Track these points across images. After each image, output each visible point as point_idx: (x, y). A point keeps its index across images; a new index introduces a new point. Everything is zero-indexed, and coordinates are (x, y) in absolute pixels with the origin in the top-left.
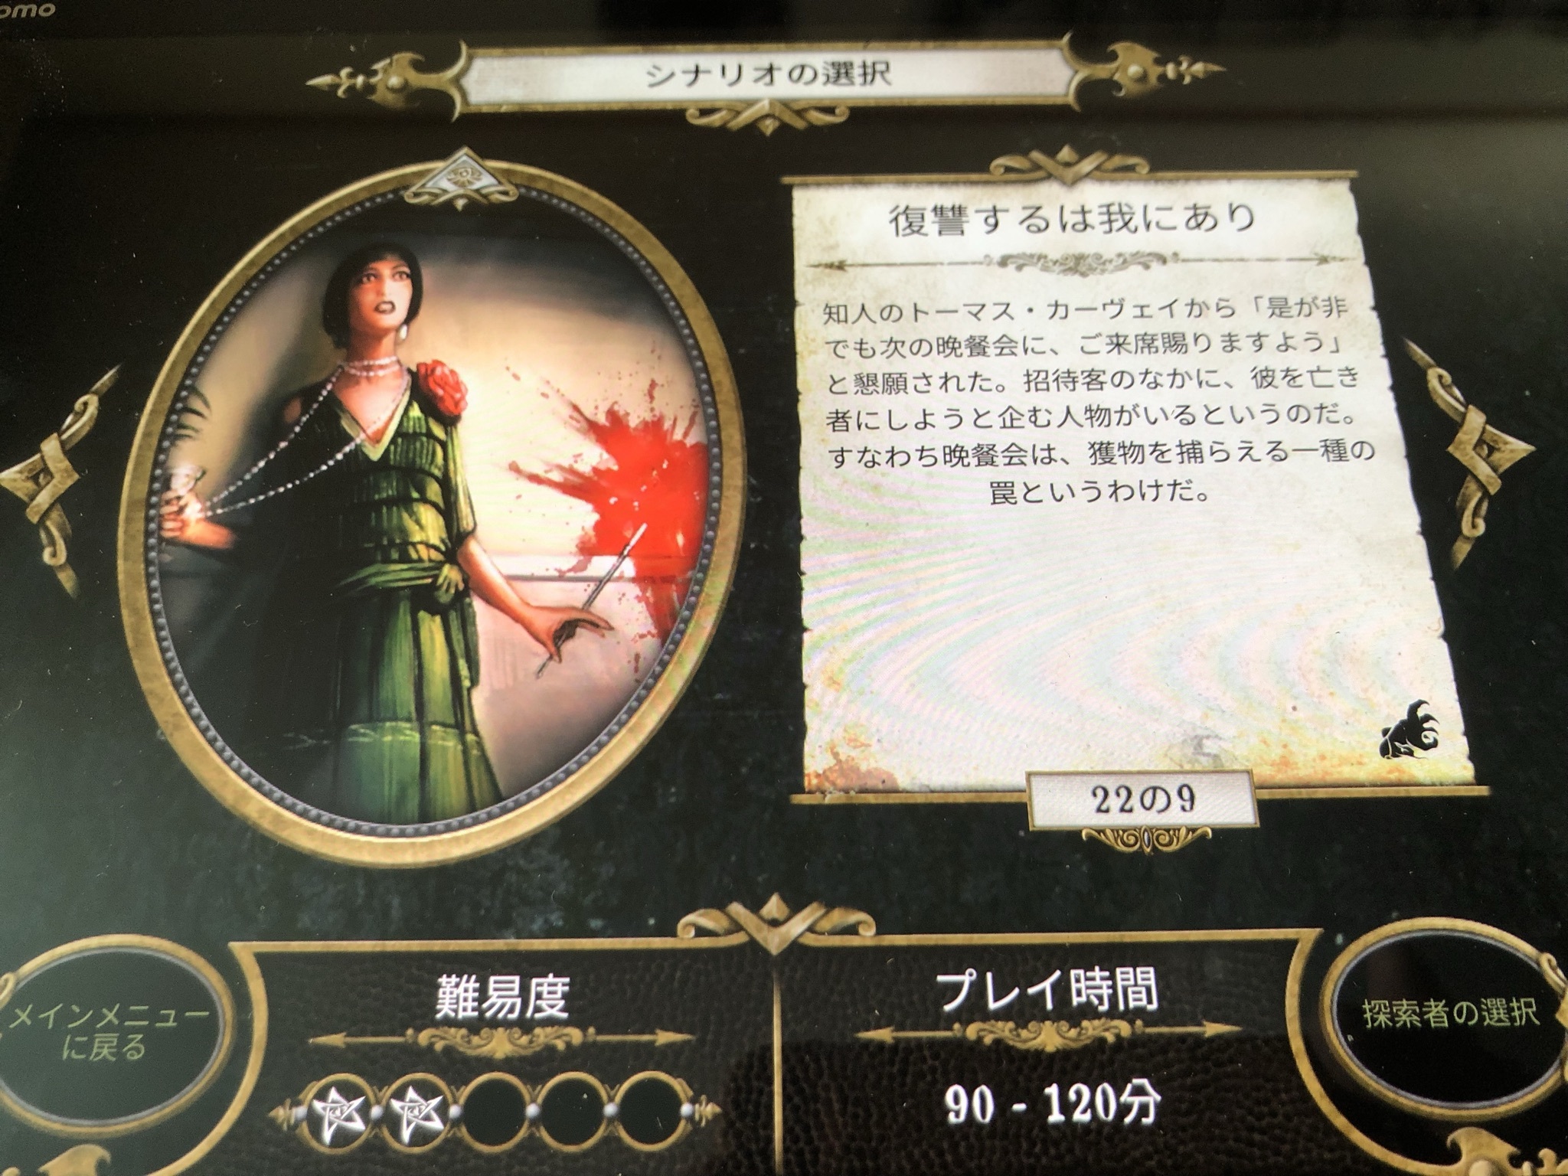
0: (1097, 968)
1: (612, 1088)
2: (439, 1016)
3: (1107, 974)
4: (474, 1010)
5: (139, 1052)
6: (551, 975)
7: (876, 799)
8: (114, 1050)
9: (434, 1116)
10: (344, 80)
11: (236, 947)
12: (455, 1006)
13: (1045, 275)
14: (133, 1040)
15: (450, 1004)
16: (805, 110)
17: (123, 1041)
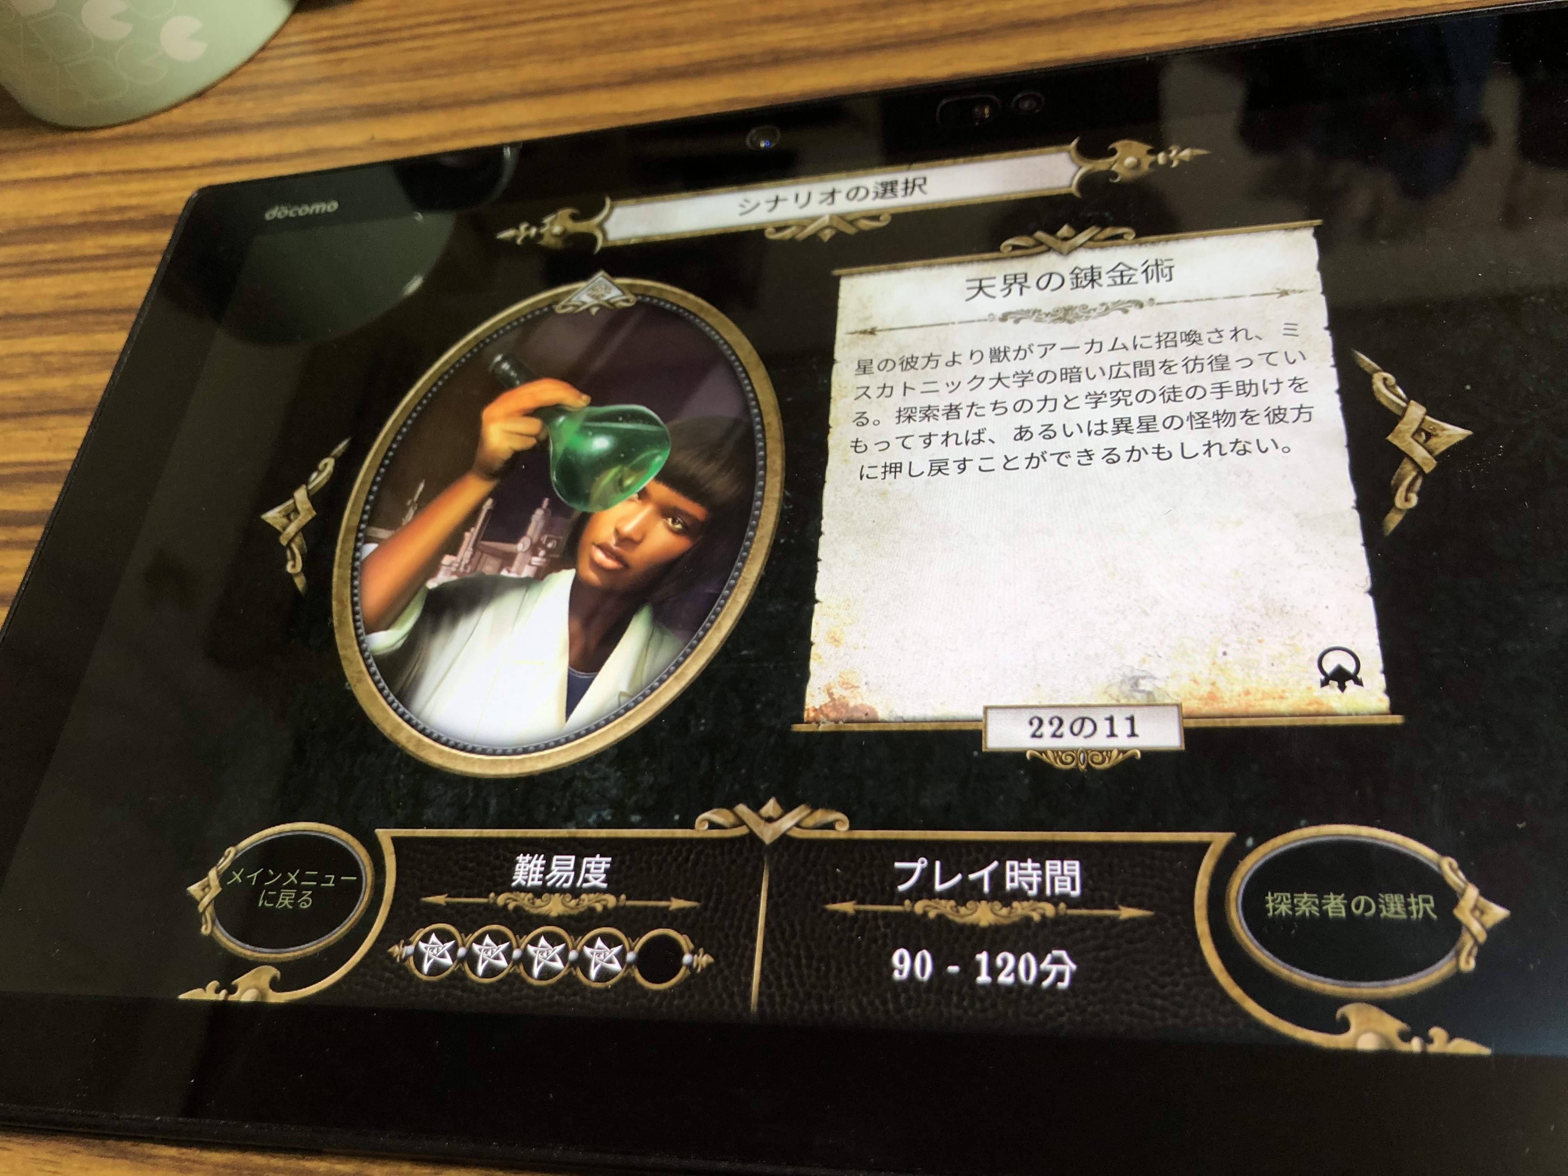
0: (1029, 860)
1: (633, 941)
2: (514, 884)
3: (1037, 865)
4: (539, 880)
5: (308, 904)
6: (598, 856)
7: (859, 727)
8: (292, 901)
9: (502, 956)
10: (523, 232)
11: (379, 832)
12: (526, 877)
13: (1039, 324)
14: (305, 894)
15: (523, 875)
16: (856, 220)
17: (299, 895)
